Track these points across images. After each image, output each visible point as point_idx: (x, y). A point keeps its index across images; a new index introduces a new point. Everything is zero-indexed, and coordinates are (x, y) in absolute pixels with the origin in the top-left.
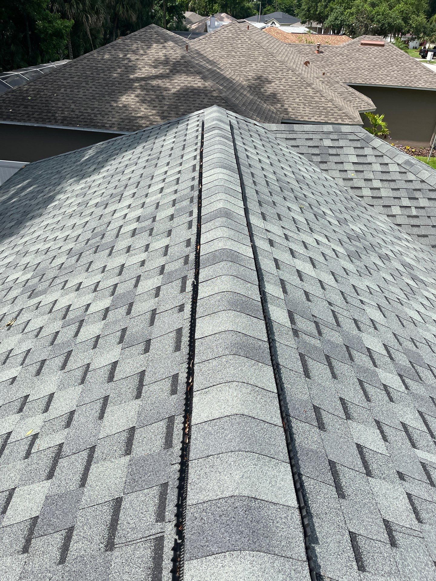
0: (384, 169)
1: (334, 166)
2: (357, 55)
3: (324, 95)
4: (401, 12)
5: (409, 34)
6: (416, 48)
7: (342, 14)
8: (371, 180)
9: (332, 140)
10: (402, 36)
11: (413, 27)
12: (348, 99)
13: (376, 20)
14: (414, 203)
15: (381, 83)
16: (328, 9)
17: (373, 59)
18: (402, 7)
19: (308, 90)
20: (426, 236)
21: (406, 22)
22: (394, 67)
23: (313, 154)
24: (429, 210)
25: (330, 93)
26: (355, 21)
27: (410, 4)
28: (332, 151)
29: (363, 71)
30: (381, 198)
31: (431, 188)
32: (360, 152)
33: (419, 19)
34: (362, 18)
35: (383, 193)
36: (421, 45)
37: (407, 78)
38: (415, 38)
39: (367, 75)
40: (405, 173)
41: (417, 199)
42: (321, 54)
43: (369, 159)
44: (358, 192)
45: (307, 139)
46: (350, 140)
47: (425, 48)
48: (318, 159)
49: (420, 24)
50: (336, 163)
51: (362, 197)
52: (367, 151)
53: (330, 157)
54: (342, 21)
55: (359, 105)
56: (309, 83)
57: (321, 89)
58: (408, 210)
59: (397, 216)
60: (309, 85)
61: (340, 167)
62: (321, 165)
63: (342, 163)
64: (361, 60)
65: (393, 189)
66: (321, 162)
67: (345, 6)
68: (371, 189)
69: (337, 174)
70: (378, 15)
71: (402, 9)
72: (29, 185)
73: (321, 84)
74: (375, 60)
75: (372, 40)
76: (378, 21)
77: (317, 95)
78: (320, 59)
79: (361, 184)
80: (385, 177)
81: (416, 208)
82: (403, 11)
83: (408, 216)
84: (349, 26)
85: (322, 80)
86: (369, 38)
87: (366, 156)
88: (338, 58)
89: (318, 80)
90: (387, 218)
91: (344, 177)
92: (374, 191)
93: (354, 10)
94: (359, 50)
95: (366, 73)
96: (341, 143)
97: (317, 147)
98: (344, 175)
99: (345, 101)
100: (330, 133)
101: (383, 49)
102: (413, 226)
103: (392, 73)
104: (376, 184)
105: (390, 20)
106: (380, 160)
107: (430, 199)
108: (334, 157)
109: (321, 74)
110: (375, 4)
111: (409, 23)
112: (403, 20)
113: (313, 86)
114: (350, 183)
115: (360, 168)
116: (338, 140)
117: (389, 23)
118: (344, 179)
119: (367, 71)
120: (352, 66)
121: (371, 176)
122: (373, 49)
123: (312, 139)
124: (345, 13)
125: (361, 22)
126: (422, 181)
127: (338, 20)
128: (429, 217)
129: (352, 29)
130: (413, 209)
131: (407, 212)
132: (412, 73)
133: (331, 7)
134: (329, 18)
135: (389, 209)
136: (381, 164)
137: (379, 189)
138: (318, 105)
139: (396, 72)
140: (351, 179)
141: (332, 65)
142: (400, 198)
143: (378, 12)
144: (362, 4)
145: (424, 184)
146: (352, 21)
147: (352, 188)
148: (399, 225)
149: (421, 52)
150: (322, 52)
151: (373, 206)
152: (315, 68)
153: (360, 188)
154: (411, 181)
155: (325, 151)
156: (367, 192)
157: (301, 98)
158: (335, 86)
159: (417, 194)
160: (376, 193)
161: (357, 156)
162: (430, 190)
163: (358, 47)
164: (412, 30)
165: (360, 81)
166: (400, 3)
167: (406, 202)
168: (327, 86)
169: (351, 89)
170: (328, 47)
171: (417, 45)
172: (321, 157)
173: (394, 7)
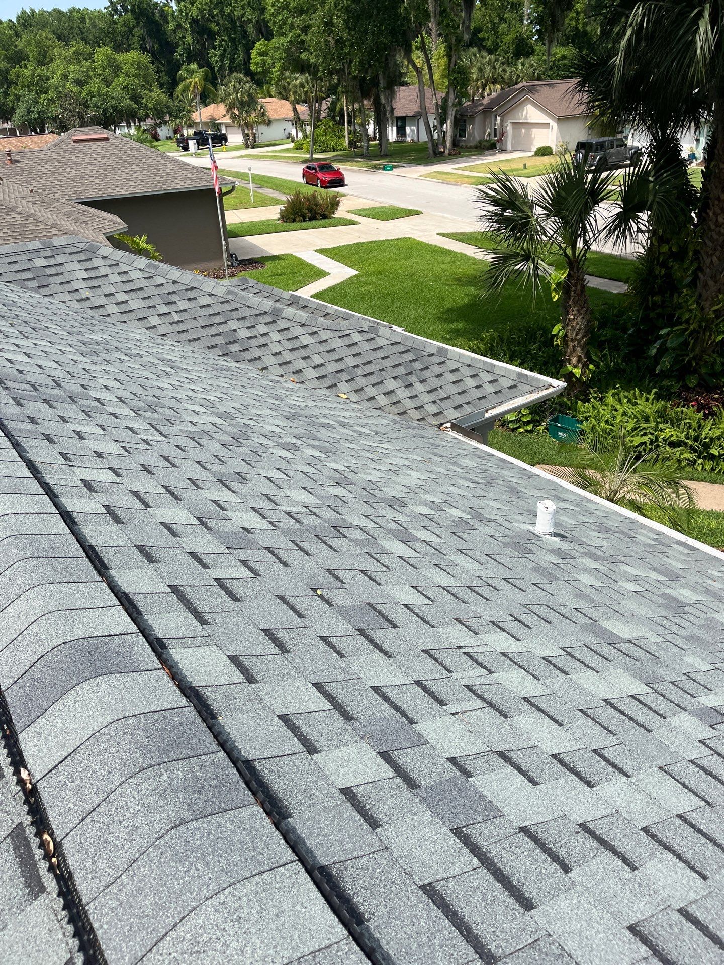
0: (125, 278)
1: (60, 288)
2: (74, 157)
3: (39, 220)
4: (124, 88)
5: (150, 119)
6: (170, 138)
7: (36, 102)
8: (112, 294)
9: (45, 258)
10: (140, 123)
11: (150, 108)
12: (81, 221)
13: (91, 105)
14: (173, 308)
15: (123, 192)
16: (10, 98)
17: (99, 160)
18: (124, 82)
19: (12, 216)
20: (198, 339)
21: (137, 102)
22: (134, 166)
23: (25, 280)
24: (192, 311)
25: (50, 216)
26: (60, 110)
27: (133, 76)
28: (49, 271)
29: (91, 179)
30: (132, 311)
31: (187, 287)
32: (88, 265)
33: (154, 95)
34: (70, 104)
35: (133, 305)
36: (176, 132)
37: (158, 179)
38: (161, 123)
39: (100, 185)
40: (152, 277)
41: (175, 302)
42: (18, 165)
43: (103, 271)
44: (101, 311)
45: (9, 263)
46: (70, 254)
47: (182, 135)
48: (35, 284)
49: (159, 102)
50: (61, 284)
51: (109, 315)
52: (97, 262)
53: (51, 278)
54: (40, 112)
55: (101, 226)
56: (10, 206)
57: (33, 211)
58: (168, 316)
59: (158, 326)
60: (12, 209)
61: (68, 287)
62: (41, 290)
63: (69, 282)
64: (82, 164)
65: (143, 299)
66: (39, 287)
67: (37, 90)
68: (116, 304)
69: (67, 297)
70: (92, 97)
71: (125, 85)
73: (30, 206)
74: (103, 162)
75: (88, 133)
76: (96, 106)
77: (29, 221)
78: (18, 172)
79: (102, 301)
80: (129, 287)
81: (176, 312)
82: (127, 86)
83: (171, 323)
84: (54, 119)
85: (31, 199)
86: (82, 131)
87: (97, 268)
88: (46, 167)
89: (24, 201)
90: (146, 331)
91: (77, 298)
92: (121, 305)
93: (52, 94)
94: (73, 151)
95: (97, 181)
96: (59, 259)
97: (28, 270)
98: (76, 296)
99: (78, 224)
100: (39, 250)
101: (108, 144)
102: (179, 332)
103: (134, 176)
104: (121, 297)
105: (114, 102)
106: (117, 270)
107: (189, 299)
108: (56, 277)
109: (27, 192)
110: (81, 81)
111: (142, 103)
112: (132, 98)
113: (18, 210)
114: (88, 304)
115: (94, 283)
116: (53, 256)
117: (113, 107)
118: (78, 301)
119: (96, 178)
120: (72, 174)
121: (111, 290)
122: (95, 146)
123: (16, 262)
124: (41, 100)
125: (71, 111)
126: (175, 282)
127: (33, 112)
128: (194, 318)
129: (61, 123)
130: (174, 314)
131: (167, 319)
132: (161, 171)
133: (15, 95)
134: (18, 111)
135: (146, 321)
136: (119, 274)
137: (126, 302)
138: (36, 235)
139: (139, 173)
140: (88, 298)
141: (41, 177)
142: (154, 306)
143: (90, 93)
144: (61, 84)
145: (177, 285)
146: (55, 110)
147: (92, 308)
148: (164, 335)
149: (178, 142)
150: (18, 162)
151: (125, 322)
152: (15, 185)
153: (103, 306)
154: (162, 285)
155: (40, 274)
156: (112, 309)
157: (6, 231)
158: (55, 205)
159: (173, 298)
160: (124, 308)
161: (85, 270)
162: (186, 290)
163: (70, 146)
164: (151, 113)
165: (91, 195)
166: (118, 76)
167: (164, 309)
168: (42, 208)
169: (81, 206)
170: (26, 153)
171: (171, 133)
172: (38, 281)
173: (112, 82)
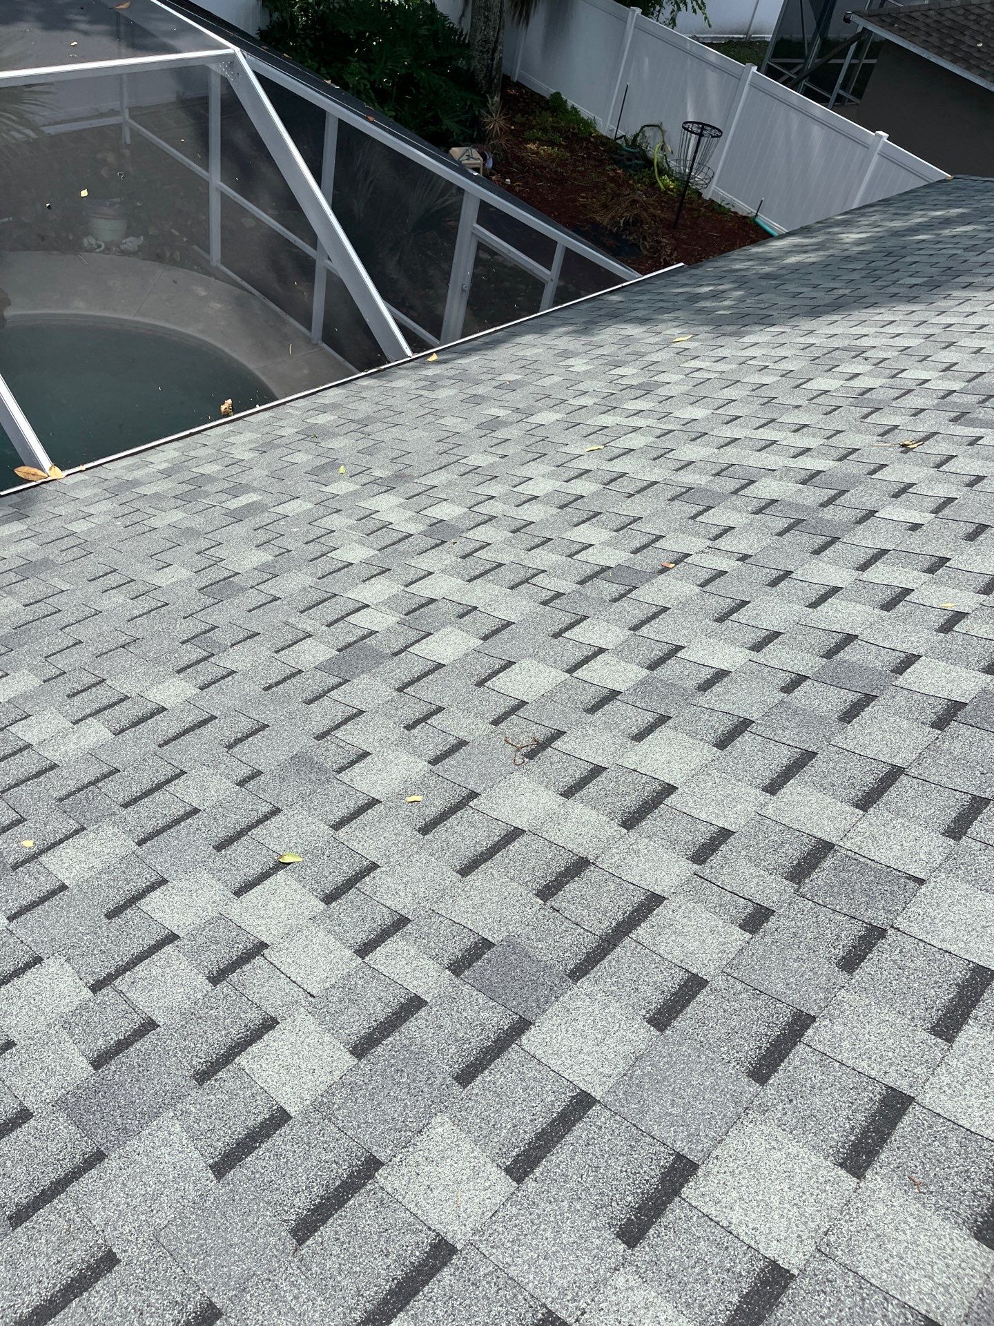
72: (963, 220)
